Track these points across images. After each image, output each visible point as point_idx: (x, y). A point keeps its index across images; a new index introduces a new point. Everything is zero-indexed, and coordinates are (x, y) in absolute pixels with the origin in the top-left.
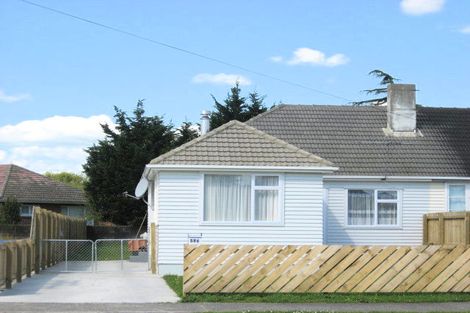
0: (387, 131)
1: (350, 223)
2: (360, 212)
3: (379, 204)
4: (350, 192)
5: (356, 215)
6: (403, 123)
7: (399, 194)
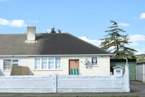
0: (26, 41)
1: (4, 70)
2: (8, 67)
3: (13, 64)
4: (4, 60)
5: (6, 68)
6: (31, 39)
7: (19, 61)
